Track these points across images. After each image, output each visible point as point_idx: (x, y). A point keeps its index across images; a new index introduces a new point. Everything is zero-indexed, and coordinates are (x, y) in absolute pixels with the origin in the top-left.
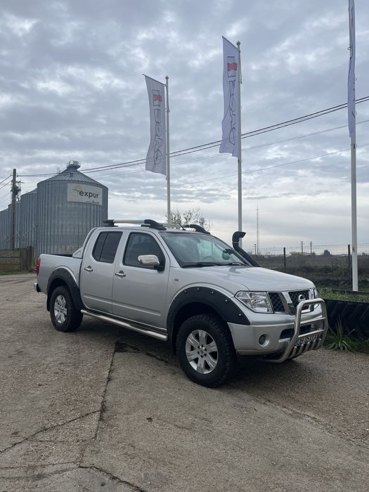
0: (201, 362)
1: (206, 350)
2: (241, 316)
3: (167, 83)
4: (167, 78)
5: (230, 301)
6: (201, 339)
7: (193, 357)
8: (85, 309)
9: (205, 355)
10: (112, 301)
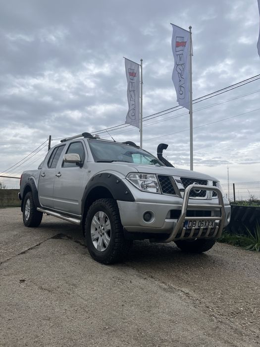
0: (100, 241)
1: (104, 229)
2: (128, 193)
3: (142, 64)
4: (142, 60)
5: (120, 181)
6: (101, 219)
7: (95, 237)
8: (40, 207)
9: (103, 234)
10: (53, 197)
